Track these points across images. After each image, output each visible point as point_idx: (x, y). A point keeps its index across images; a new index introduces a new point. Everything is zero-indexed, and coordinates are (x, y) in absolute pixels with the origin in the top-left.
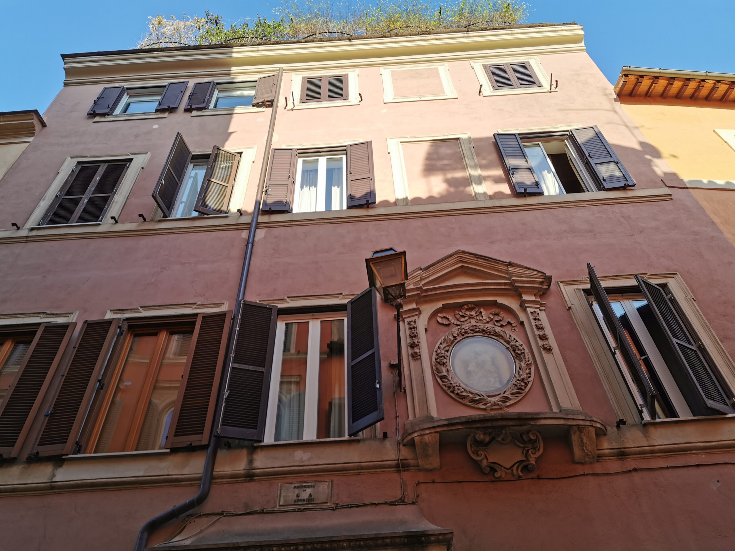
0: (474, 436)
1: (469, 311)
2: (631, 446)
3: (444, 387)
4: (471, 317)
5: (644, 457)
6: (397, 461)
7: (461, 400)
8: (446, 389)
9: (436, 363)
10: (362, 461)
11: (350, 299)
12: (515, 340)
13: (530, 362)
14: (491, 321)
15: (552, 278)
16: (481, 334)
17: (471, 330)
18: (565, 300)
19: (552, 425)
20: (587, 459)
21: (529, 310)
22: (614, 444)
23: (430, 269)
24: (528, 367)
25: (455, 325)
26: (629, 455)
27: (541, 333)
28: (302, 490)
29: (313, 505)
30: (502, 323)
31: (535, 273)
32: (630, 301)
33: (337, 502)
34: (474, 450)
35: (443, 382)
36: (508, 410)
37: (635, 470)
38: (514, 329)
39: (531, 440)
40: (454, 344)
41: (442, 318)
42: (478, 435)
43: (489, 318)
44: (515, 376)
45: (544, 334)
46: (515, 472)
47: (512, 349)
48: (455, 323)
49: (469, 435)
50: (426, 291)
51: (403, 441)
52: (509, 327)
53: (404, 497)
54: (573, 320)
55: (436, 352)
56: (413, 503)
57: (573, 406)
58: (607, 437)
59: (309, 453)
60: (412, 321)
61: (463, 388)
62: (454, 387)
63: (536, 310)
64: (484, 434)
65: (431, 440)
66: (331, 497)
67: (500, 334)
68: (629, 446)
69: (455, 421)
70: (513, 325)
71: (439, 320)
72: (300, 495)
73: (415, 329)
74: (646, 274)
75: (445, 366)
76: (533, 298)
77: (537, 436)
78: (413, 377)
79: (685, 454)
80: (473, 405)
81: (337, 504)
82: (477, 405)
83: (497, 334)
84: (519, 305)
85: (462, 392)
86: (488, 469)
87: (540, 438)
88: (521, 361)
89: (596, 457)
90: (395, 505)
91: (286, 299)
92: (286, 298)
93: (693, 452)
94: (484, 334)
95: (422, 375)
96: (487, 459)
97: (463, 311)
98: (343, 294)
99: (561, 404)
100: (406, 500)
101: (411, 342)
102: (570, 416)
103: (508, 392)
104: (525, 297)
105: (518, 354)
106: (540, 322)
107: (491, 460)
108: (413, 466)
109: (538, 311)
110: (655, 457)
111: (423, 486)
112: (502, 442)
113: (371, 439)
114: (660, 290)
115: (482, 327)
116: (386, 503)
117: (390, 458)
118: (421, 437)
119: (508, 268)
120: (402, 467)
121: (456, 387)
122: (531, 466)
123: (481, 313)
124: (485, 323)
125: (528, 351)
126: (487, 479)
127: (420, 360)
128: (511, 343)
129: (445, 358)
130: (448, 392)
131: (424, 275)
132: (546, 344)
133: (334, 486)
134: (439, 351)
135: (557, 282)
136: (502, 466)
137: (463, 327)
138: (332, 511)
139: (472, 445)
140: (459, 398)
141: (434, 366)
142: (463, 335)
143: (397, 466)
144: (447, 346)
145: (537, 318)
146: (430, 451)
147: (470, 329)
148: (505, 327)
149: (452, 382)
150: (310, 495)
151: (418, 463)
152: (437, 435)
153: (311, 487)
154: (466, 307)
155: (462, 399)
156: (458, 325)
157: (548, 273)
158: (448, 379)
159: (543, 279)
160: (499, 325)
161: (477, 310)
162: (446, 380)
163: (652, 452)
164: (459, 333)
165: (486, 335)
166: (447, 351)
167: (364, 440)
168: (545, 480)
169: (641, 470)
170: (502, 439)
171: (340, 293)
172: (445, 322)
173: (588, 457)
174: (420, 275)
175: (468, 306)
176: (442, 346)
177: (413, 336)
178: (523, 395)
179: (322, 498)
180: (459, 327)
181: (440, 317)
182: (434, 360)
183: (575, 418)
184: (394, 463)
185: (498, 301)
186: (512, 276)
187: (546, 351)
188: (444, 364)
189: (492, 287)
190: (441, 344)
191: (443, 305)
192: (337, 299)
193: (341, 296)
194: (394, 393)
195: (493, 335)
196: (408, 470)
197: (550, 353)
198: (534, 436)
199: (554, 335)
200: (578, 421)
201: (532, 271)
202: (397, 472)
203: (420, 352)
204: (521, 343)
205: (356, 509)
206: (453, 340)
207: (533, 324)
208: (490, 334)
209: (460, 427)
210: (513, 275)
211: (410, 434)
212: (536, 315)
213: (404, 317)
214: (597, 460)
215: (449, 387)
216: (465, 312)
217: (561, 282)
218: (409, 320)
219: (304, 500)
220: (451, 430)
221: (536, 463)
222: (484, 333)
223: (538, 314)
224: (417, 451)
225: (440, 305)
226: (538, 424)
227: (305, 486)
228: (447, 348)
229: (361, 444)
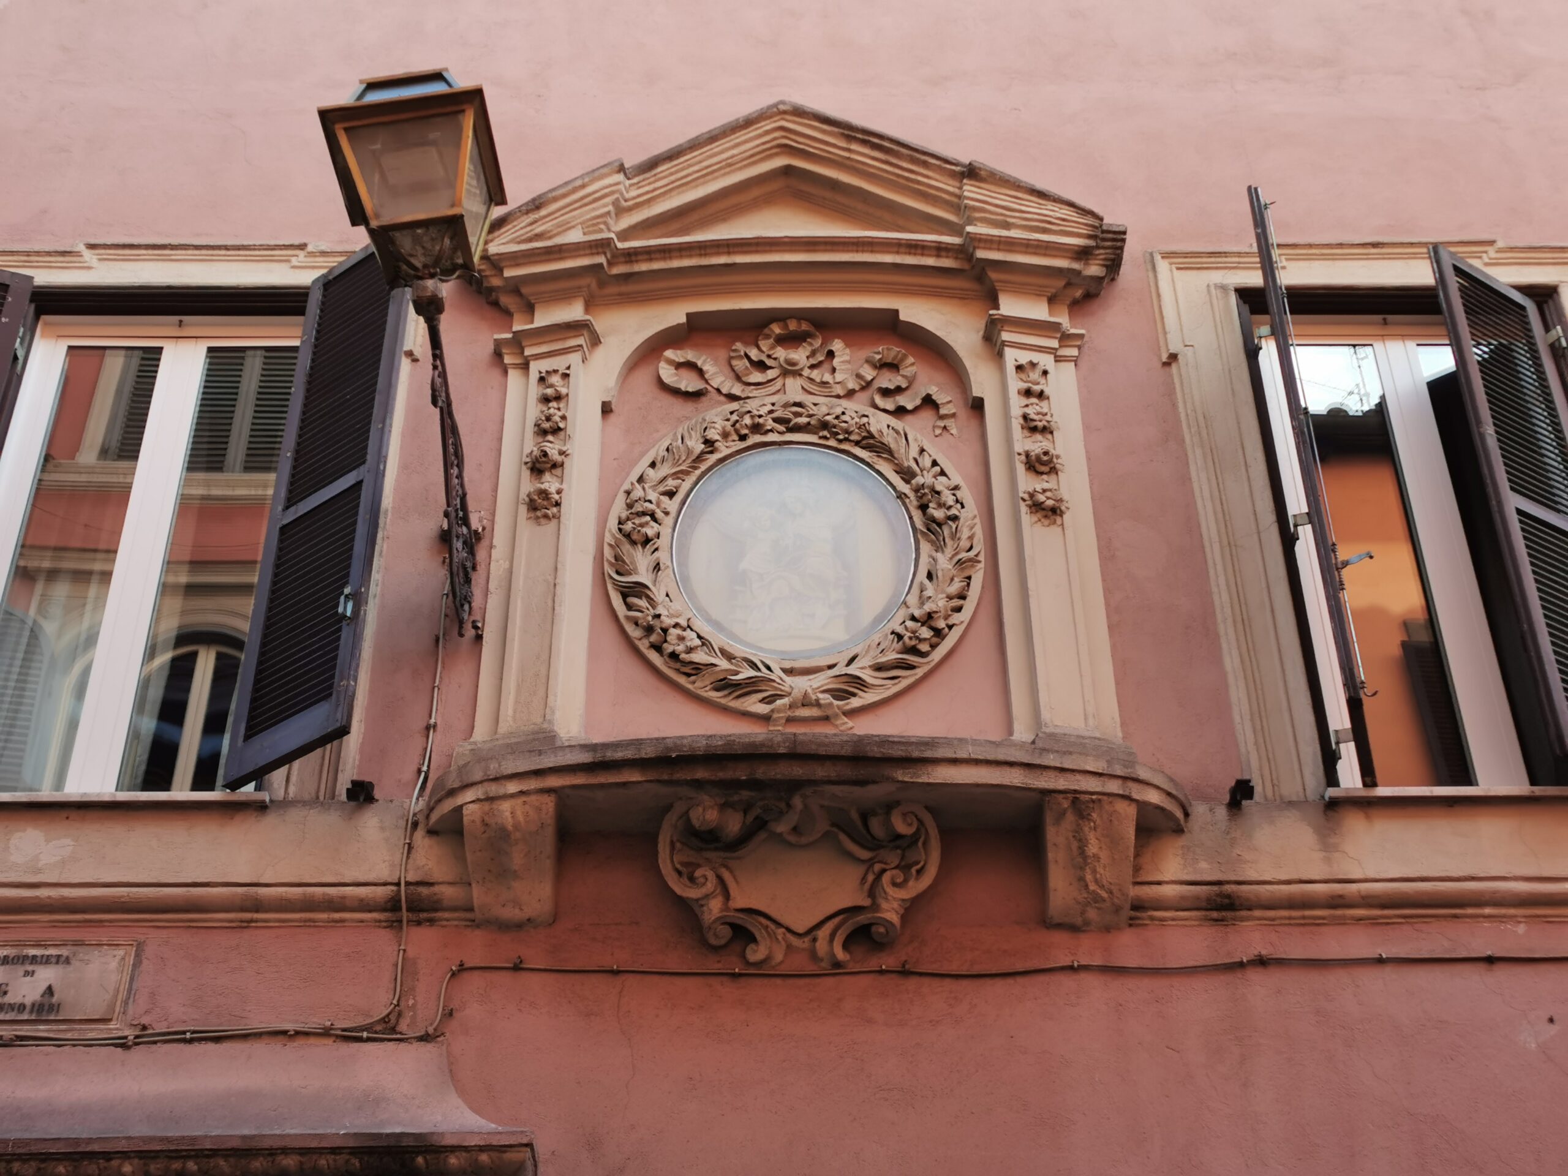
0: (687, 812)
1: (785, 348)
2: (1261, 878)
3: (630, 629)
4: (790, 370)
5: (1304, 918)
6: (394, 888)
7: (682, 680)
8: (634, 633)
9: (619, 536)
10: (262, 881)
11: (324, 271)
12: (937, 469)
13: (972, 554)
14: (863, 388)
15: (1128, 237)
16: (813, 438)
17: (775, 420)
18: (1164, 328)
19: (977, 785)
20: (1092, 914)
21: (1012, 356)
22: (1203, 865)
23: (659, 169)
24: (963, 569)
25: (722, 398)
26: (1250, 909)
27: (1036, 445)
28: (21, 970)
29: (55, 1027)
30: (903, 400)
31: (1065, 212)
32: (1411, 345)
33: (145, 1020)
34: (683, 864)
35: (629, 607)
36: (850, 724)
37: (1262, 962)
38: (945, 428)
39: (899, 836)
40: (703, 467)
41: (679, 366)
42: (700, 809)
43: (859, 376)
44: (905, 603)
45: (1046, 453)
46: (822, 946)
47: (915, 503)
48: (724, 391)
49: (669, 808)
50: (631, 256)
51: (428, 817)
52: (927, 417)
53: (400, 1015)
54: (1174, 405)
55: (628, 493)
56: (425, 1038)
57: (1091, 722)
58: (1182, 841)
59: (68, 841)
60: (556, 371)
61: (699, 637)
62: (665, 631)
63: (1035, 357)
64: (724, 807)
65: (521, 818)
66: (126, 1003)
67: (885, 441)
68: (1253, 876)
69: (619, 755)
70: (943, 411)
71: (667, 374)
72: (9, 988)
73: (562, 405)
74: (1491, 243)
75: (649, 547)
76: (1038, 311)
77: (920, 821)
78: (520, 582)
79: (1455, 916)
80: (723, 701)
81: (144, 1028)
82: (742, 700)
83: (871, 441)
84: (981, 333)
85: (690, 650)
86: (726, 932)
87: (933, 832)
88: (939, 547)
89: (1128, 906)
90: (359, 1040)
91: (78, 254)
92: (81, 248)
93: (1487, 911)
94: (825, 438)
95: (550, 579)
96: (727, 895)
97: (764, 344)
98: (310, 248)
99: (1046, 715)
100: (403, 1026)
101: (535, 453)
102: (1051, 760)
103: (865, 661)
104: (1010, 306)
105: (934, 520)
106: (1044, 406)
107: (741, 899)
108: (454, 909)
109: (1046, 361)
110: (1341, 922)
111: (474, 982)
112: (792, 839)
113: (314, 802)
114: (1523, 308)
115: (824, 410)
116: (326, 1033)
117: (371, 877)
118: (486, 806)
119: (960, 188)
120: (409, 910)
121: (672, 631)
122: (882, 930)
123: (831, 354)
124: (838, 397)
125: (976, 512)
126: (715, 967)
127: (554, 522)
128: (919, 480)
129: (655, 520)
130: (643, 646)
131: (633, 193)
132: (1044, 491)
133: (145, 962)
134: (638, 493)
135: (1151, 254)
136: (779, 924)
137: (751, 405)
138: (119, 1050)
139: (678, 845)
140: (678, 670)
141: (610, 545)
142: (743, 438)
143: (392, 905)
144: (676, 475)
145: (1037, 388)
146: (517, 859)
147: (775, 415)
148: (909, 418)
149: (660, 610)
150: (50, 991)
151: (472, 897)
152: (549, 804)
153: (57, 963)
154: (777, 329)
155: (688, 675)
156: (732, 398)
157: (1111, 220)
158: (650, 599)
159: (1089, 237)
160: (890, 407)
161: (817, 343)
162: (642, 603)
163: (1336, 902)
164: (729, 428)
165: (832, 443)
166: (671, 494)
167: (285, 804)
168: (926, 980)
169: (1281, 962)
170: (795, 830)
171: (297, 242)
172: (688, 382)
173: (1099, 909)
174: (613, 193)
175: (786, 327)
176: (653, 475)
177: (548, 429)
178: (919, 672)
179: (92, 1003)
180: (735, 406)
181: (670, 362)
182: (612, 524)
183: (1067, 765)
184: (381, 892)
185: (903, 317)
186: (971, 221)
187: (1039, 515)
188: (647, 541)
189: (888, 258)
190: (653, 465)
191: (688, 315)
192: (284, 266)
193: (301, 254)
194: (437, 640)
195: (857, 443)
196: (431, 921)
197: (1055, 522)
198: (910, 825)
199: (1089, 459)
200: (1078, 777)
201: (1050, 205)
202: (390, 927)
203: (559, 492)
204: (956, 479)
205: (211, 1046)
206: (703, 453)
207: (1016, 411)
208: (846, 440)
209: (635, 776)
210: (977, 215)
211: (452, 793)
212: (1035, 375)
213: (528, 352)
214: (1131, 919)
215: (649, 630)
216: (772, 347)
217: (1166, 255)
218: (544, 365)
219: (22, 1008)
220: (602, 786)
221: (903, 918)
222: (825, 433)
223: (1045, 373)
224: (469, 857)
225: (675, 315)
226: (924, 779)
227: (34, 957)
228: (671, 483)
229: (270, 819)
